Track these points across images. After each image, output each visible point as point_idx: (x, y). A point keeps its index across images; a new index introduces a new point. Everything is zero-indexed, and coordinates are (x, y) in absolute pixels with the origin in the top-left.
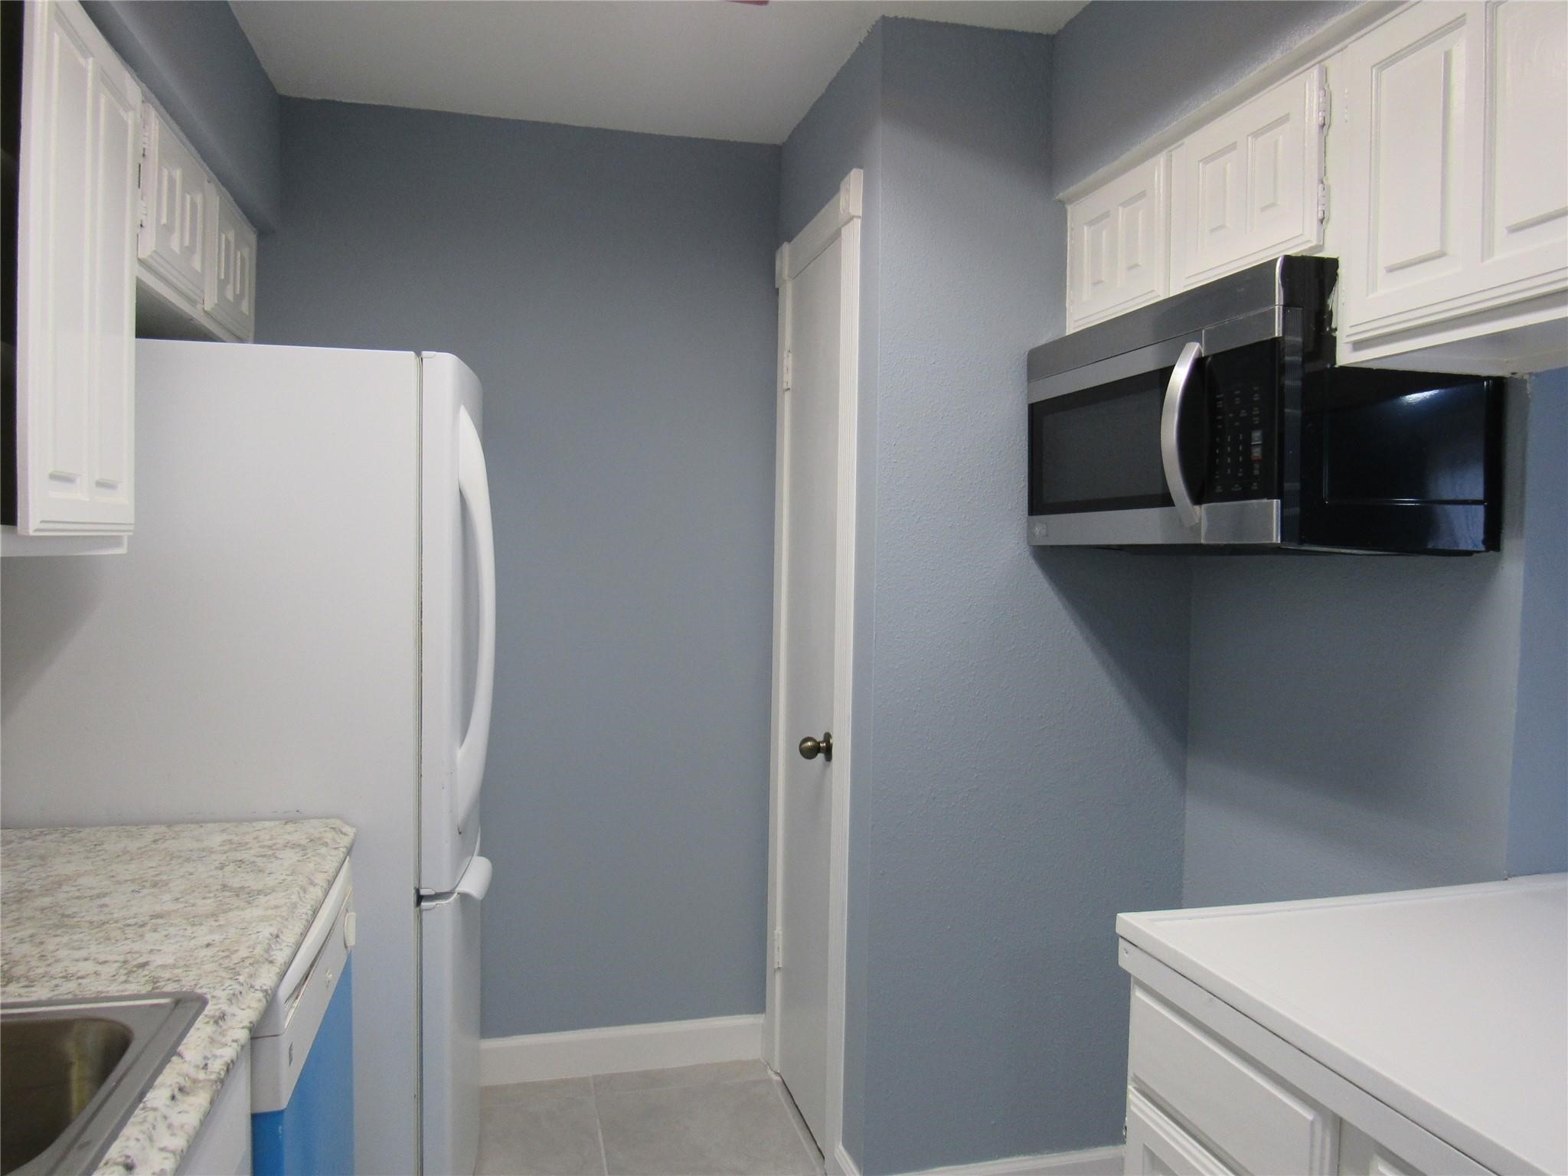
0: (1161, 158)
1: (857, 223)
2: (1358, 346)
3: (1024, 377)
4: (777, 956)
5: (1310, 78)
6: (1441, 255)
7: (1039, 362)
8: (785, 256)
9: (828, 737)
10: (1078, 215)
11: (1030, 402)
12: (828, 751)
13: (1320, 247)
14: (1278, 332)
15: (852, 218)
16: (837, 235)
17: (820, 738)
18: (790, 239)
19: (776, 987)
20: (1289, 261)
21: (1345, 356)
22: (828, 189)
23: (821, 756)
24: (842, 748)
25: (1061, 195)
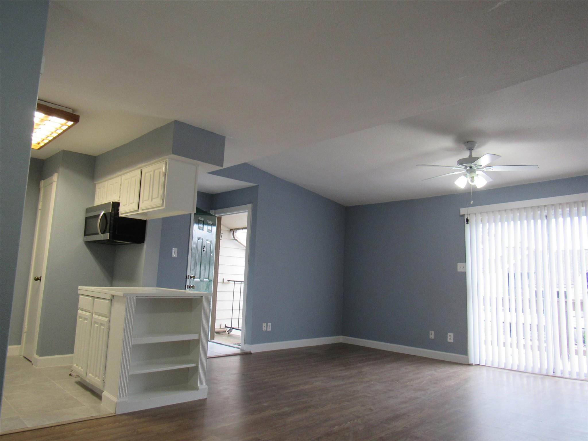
0: (107, 182)
1: (56, 182)
2: (121, 214)
3: (85, 213)
4: (25, 329)
5: (119, 178)
6: (134, 203)
7: (88, 210)
8: (42, 183)
9: (41, 277)
10: (97, 186)
11: (86, 217)
12: (40, 280)
13: (119, 201)
14: (111, 211)
15: (55, 181)
16: (52, 183)
17: (39, 277)
18: (44, 180)
19: (24, 337)
20: (113, 202)
21: (120, 216)
22: (51, 175)
23: (39, 281)
24: (43, 279)
25: (96, 183)
